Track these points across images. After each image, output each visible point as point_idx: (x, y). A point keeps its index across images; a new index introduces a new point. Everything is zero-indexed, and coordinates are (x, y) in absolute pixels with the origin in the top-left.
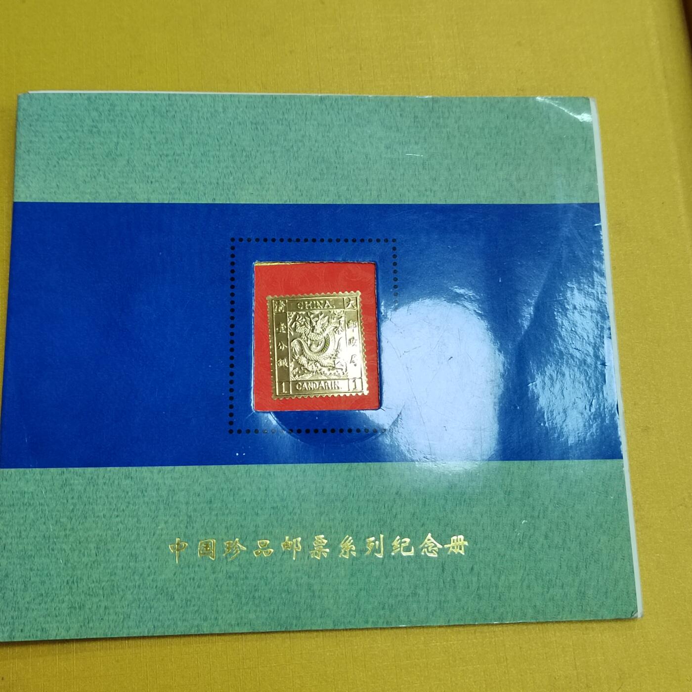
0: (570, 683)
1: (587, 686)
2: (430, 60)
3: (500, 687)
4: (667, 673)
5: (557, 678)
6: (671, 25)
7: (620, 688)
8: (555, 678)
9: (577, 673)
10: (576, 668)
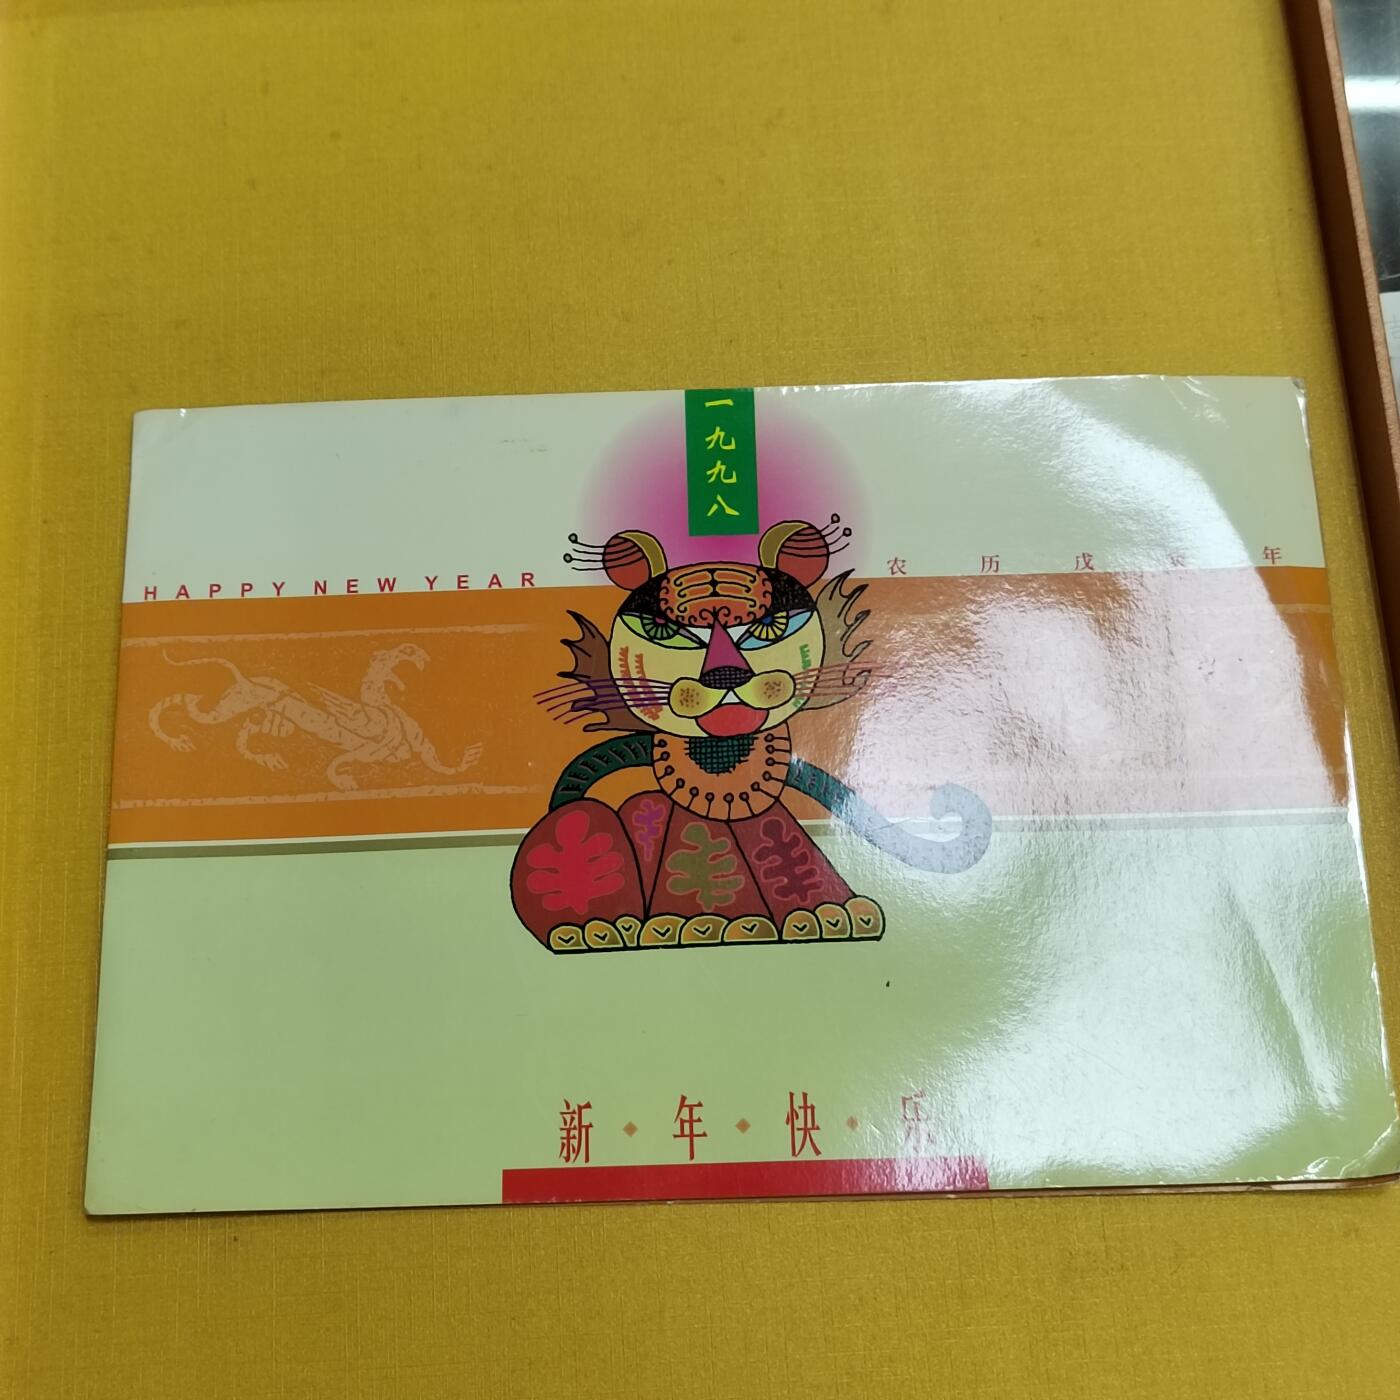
0: (1095, 1261)
1: (1122, 1267)
2: (891, 271)
3: (983, 1266)
4: (1252, 1252)
5: (1073, 1253)
6: (1290, 210)
7: (1175, 1272)
8: (1071, 1254)
9: (1106, 1247)
10: (1104, 1237)
